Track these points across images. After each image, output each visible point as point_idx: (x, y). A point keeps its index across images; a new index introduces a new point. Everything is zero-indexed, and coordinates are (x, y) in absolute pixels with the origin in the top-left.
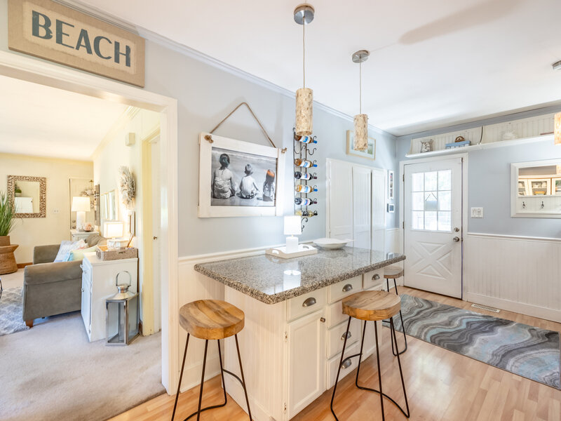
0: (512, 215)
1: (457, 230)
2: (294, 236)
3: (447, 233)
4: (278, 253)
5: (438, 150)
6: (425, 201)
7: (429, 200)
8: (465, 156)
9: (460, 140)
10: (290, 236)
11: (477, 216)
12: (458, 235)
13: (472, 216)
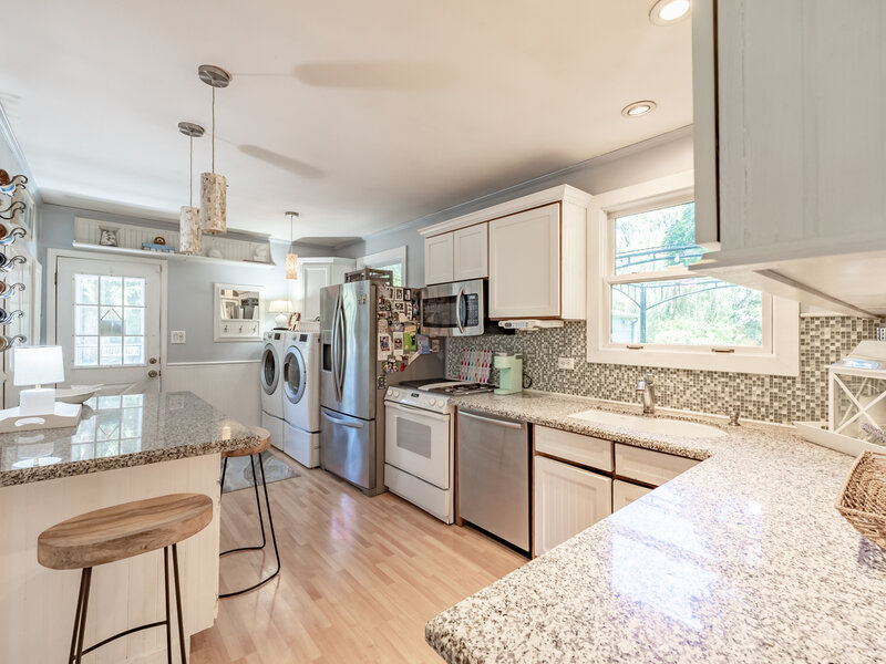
0: (215, 339)
1: (153, 361)
2: (43, 386)
3: (139, 366)
4: (41, 421)
5: (125, 247)
6: (100, 320)
7: (107, 318)
8: (165, 263)
9: (159, 242)
10: (33, 387)
11: (178, 342)
12: (154, 367)
13: (173, 341)
